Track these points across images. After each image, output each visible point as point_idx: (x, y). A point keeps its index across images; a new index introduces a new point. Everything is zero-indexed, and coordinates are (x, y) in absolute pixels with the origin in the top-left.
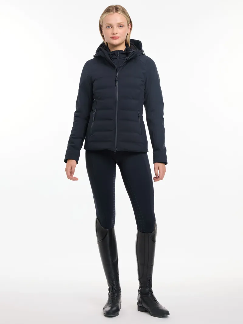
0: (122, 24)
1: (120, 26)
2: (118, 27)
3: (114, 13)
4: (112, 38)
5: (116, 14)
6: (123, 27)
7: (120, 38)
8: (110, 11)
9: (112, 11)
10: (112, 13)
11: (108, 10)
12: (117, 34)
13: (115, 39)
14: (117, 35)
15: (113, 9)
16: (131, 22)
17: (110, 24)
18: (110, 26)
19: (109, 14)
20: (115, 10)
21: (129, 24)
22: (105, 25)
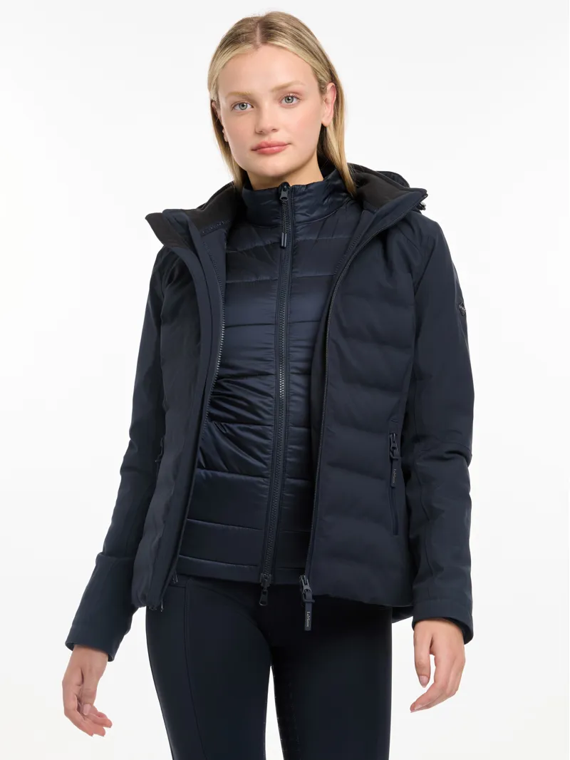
0: (290, 89)
1: (288, 97)
2: (277, 106)
3: (256, 47)
4: (259, 150)
6: (298, 98)
7: (290, 147)
8: (240, 42)
9: (247, 40)
10: (248, 47)
11: (235, 39)
12: (275, 130)
13: (272, 154)
14: (275, 138)
15: (254, 31)
16: (333, 78)
17: (244, 96)
18: (245, 102)
19: (237, 52)
20: (262, 33)
21: (325, 85)
22: (226, 98)
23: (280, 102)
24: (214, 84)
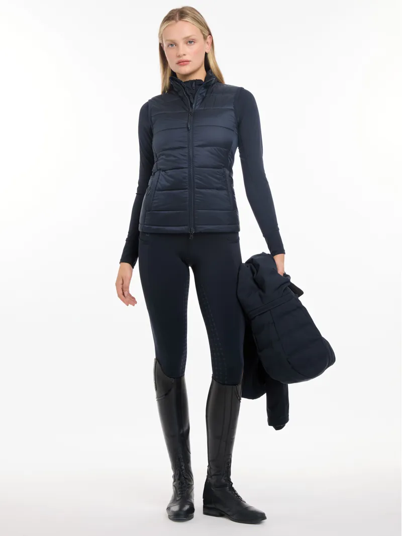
0: (191, 38)
1: (190, 41)
2: (185, 46)
3: (177, 21)
4: (179, 63)
5: (180, 23)
6: (194, 42)
7: (190, 62)
8: (170, 20)
9: (173, 19)
10: (173, 22)
11: (168, 18)
12: (184, 55)
13: (184, 65)
14: (185, 58)
15: (176, 15)
17: (171, 41)
18: (173, 44)
19: (169, 23)
20: (179, 15)
21: (207, 37)
22: (165, 42)
23: (187, 44)
24: (161, 37)
